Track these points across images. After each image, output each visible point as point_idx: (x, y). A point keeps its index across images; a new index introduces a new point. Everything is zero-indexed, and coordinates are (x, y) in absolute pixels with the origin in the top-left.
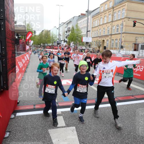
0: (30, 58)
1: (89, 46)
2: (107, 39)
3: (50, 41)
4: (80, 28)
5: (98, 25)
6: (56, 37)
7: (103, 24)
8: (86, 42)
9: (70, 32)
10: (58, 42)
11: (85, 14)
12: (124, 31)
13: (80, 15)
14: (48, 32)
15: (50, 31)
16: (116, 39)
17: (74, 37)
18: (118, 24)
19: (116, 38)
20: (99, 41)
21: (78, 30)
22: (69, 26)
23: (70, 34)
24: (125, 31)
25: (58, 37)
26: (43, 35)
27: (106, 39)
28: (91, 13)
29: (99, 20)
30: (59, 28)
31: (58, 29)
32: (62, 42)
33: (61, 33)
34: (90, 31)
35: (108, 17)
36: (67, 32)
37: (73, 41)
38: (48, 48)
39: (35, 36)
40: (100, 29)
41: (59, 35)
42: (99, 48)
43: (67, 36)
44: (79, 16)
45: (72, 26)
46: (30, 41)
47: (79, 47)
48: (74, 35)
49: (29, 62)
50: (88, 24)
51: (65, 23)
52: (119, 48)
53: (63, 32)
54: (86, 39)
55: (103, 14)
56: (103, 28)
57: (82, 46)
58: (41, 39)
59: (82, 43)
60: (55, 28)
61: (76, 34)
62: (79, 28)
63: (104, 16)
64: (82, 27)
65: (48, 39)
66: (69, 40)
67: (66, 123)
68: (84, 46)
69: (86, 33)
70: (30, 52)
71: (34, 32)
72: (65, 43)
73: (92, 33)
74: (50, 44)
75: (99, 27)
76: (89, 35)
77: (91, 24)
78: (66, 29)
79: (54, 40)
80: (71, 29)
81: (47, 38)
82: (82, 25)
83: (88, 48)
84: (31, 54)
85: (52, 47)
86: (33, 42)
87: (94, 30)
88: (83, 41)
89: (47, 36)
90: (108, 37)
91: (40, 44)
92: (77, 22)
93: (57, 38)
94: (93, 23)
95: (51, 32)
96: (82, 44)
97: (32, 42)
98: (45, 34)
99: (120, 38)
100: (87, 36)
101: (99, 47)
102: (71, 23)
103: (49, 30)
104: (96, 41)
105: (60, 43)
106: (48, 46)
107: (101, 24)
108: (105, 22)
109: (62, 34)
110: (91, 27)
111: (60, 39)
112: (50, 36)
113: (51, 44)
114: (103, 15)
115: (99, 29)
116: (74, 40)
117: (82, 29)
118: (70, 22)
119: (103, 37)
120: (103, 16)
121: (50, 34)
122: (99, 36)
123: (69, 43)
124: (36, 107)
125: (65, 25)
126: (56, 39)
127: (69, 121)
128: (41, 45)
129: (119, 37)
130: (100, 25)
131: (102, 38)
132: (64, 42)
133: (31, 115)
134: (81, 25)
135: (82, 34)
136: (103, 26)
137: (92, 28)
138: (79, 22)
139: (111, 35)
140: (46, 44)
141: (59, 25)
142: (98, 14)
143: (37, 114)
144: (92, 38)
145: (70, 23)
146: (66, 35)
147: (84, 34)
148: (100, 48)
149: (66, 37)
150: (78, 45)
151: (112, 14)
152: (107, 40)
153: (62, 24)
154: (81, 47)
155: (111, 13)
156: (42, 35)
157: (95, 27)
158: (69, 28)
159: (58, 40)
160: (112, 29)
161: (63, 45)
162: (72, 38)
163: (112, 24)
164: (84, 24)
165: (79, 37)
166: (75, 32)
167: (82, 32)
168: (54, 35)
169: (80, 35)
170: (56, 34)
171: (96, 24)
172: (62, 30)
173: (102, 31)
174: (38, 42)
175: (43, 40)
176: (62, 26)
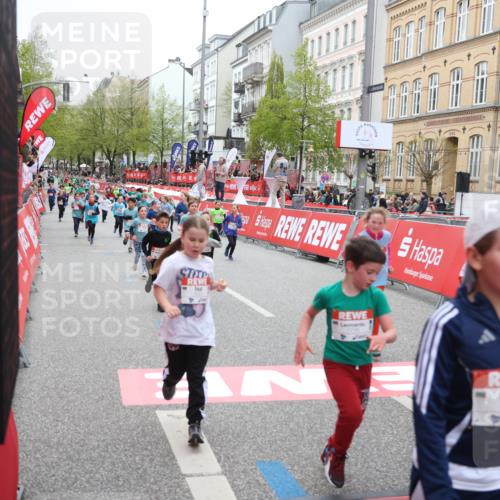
1: (373, 173)
2: (475, 132)
3: (144, 141)
4: (316, 68)
5: (423, 50)
6: (179, 120)
7: (451, 47)
8: (361, 150)
9: (264, 88)
10: (191, 143)
15: (145, 82)
20: (427, 141)
21: (308, 78)
22: (252, 59)
23: (263, 102)
25: (192, 118)
26: (108, 103)
27: (468, 134)
29: (426, 21)
31: (190, 71)
32: (218, 150)
35: (478, 6)
36: (240, 90)
38: (134, 181)
40: (431, 76)
41: (201, 106)
42: (429, 184)
43: (240, 110)
45: (275, 56)
46: (40, 138)
47: (314, 180)
51: (229, 40)
53: (222, 88)
54: (357, 133)
56: (449, 67)
57: (330, 169)
58: (95, 127)
60: (176, 67)
61: (293, 101)
62: (311, 68)
64: (327, 62)
65: (135, 131)
66: (255, 135)
68: (339, 171)
72: (234, 152)
73: (385, 98)
74: (147, 156)
75: (429, 63)
78: (238, 75)
79: (171, 132)
80: (266, 71)
81: (129, 123)
82: (328, 50)
85: (159, 175)
87: (398, 83)
89: (132, 114)
90: (480, 118)
91: (87, 153)
92: (301, 32)
93: (185, 125)
94: (390, 40)
95: (154, 87)
97: (46, 146)
98: (120, 103)
101: (428, 178)
102: (266, 38)
104: (412, 139)
105: (206, 153)
106: (135, 166)
107: (441, 46)
108: (463, 38)
109: (212, 103)
110: (384, 63)
111: (205, 128)
112: (147, 112)
113: (150, 159)
115: (429, 72)
116: (285, 135)
117: (331, 73)
118: (263, 32)
119: (447, 122)
121: (147, 103)
122: (430, 117)
123: (254, 151)
125: (232, 52)
126: (178, 129)
128: (97, 160)
130: (431, 53)
131: (445, 128)
132: (228, 146)
134: (324, 52)
135: (332, 101)
136: (450, 58)
137: (388, 67)
138: (310, 35)
145: (261, 41)
146: (236, 107)
147: (343, 99)
148: (433, 180)
149: (239, 120)
152: (472, 137)
153: (213, 47)
154: (325, 178)
156: (102, 107)
157: (404, 62)
158: (258, 66)
159: (193, 136)
164: (341, 46)
165: (312, 121)
166: (289, 89)
167: (328, 93)
168: (172, 105)
169: (320, 110)
170: (180, 103)
171: (412, 42)
172: (214, 77)
173: (442, 85)
174: (76, 146)
175: (106, 135)
176: (214, 58)
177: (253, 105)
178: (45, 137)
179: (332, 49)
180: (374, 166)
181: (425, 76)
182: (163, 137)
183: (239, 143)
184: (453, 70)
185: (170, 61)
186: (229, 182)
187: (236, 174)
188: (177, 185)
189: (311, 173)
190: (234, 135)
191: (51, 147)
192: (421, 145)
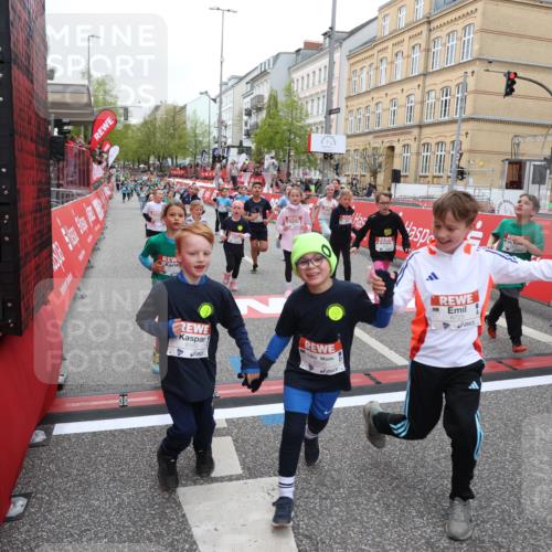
0: (106, 212)
1: (337, 168)
2: (407, 142)
3: (183, 149)
4: (300, 99)
5: (372, 86)
6: (206, 134)
7: (391, 84)
8: (325, 154)
9: (263, 114)
10: (214, 150)
11: (321, 45)
12: (468, 113)
13: (302, 46)
14: (177, 112)
15: (184, 108)
16: (438, 144)
17: (277, 133)
18: (446, 84)
19: (439, 139)
20: (374, 148)
21: (293, 106)
22: (257, 92)
23: (264, 121)
24: (474, 113)
25: (215, 133)
26: (158, 123)
27: (402, 143)
28: (344, 40)
29: (374, 66)
30: (220, 95)
31: (215, 100)
32: (233, 153)
33: (228, 118)
34: (337, 111)
35: (408, 56)
36: (249, 113)
37: (274, 148)
38: (176, 176)
39: (127, 127)
40: (377, 104)
41: (221, 124)
42: (375, 178)
43: (248, 127)
44: (298, 51)
45: (272, 90)
46: (108, 146)
47: (298, 174)
48: (278, 125)
49: (103, 228)
50: (334, 85)
51: (241, 79)
52: (449, 177)
53: (237, 112)
54: (322, 142)
55: (390, 44)
56: (389, 98)
57: (309, 168)
58: (149, 140)
59: (308, 157)
60: (205, 98)
61: (284, 121)
62: (296, 99)
63: (395, 51)
64: (307, 94)
65: (176, 141)
66: (259, 143)
67: (243, 463)
68: (315, 169)
69: (324, 119)
70: (107, 191)
71: (122, 111)
72: (244, 156)
73: (347, 119)
74: (184, 158)
75: (375, 95)
76: (334, 124)
77: (345, 83)
78: (247, 103)
79: (200, 142)
80: (266, 101)
81: (172, 136)
82: (308, 86)
83: (331, 175)
84: (111, 197)
85: (192, 172)
86: (120, 151)
87: (355, 109)
88: (313, 149)
89: (175, 130)
90: (410, 133)
91: (145, 157)
92: (290, 74)
94: (349, 79)
95: (189, 111)
96: (310, 161)
97: (114, 152)
98: (166, 122)
99: (454, 138)
100: (328, 130)
101: (374, 174)
102: (266, 78)
103: (181, 104)
104: (361, 148)
105: (224, 158)
106: (177, 166)
107: (383, 83)
108: (399, 78)
109: (229, 123)
110: (345, 96)
111: (223, 140)
112: (185, 129)
113: (187, 161)
114: (389, 50)
115: (375, 102)
116: (277, 145)
117: (310, 104)
118: (264, 73)
119: (387, 135)
120: (388, 54)
121: (185, 122)
122: (375, 132)
123: (258, 155)
124: (131, 401)
125: (243, 87)
126: (206, 140)
127: (257, 453)
128: (151, 162)
129: (448, 134)
130: (377, 89)
131: (386, 140)
132: (240, 153)
133: (112, 433)
134: (305, 87)
135: (310, 121)
136: (390, 91)
137: (349, 98)
138: (296, 76)
139: (420, 126)
140: (169, 160)
141: (221, 85)
142: (372, 43)
143: (134, 429)
144: (348, 137)
145: (262, 80)
146: (246, 124)
147: (317, 120)
148: (378, 175)
149: (248, 134)
150: (292, 163)
151: (423, 46)
152: (404, 146)
153: (230, 84)
154: (305, 174)
155: (422, 40)
156: (154, 126)
157: (359, 95)
158: (260, 97)
159: (216, 146)
160: (422, 102)
161: (233, 164)
162: (271, 138)
163: (424, 83)
164: (317, 83)
165: (296, 135)
166: (281, 113)
167: (307, 115)
168: (202, 124)
169: (302, 127)
170: (207, 123)
171: (364, 82)
172: (231, 105)
173: (384, 110)
174: (136, 152)
175: (157, 145)
176: (231, 92)
177: (257, 124)
178: (112, 146)
179: (311, 85)
180: (337, 165)
181: (372, 104)
182: (196, 147)
183: (247, 150)
184: (392, 100)
185: (202, 93)
186: (241, 177)
187: (245, 171)
188: (206, 179)
189: (296, 171)
190: (245, 144)
191: (117, 153)
192: (370, 152)
